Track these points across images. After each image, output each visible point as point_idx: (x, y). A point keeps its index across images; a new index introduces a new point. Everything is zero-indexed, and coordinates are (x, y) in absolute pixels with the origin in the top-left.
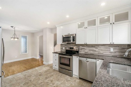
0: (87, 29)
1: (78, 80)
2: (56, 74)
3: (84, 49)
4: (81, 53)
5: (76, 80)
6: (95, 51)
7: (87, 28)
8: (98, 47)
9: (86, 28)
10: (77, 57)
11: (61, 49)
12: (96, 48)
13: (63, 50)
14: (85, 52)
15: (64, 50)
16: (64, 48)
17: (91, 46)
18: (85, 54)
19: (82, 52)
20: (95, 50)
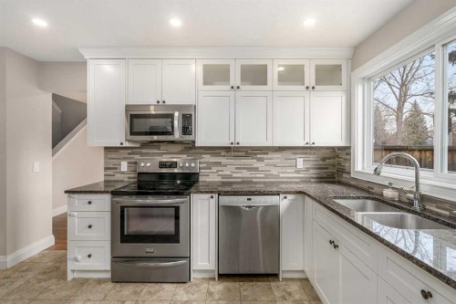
0: (238, 92)
1: (218, 287)
2: (103, 299)
3: (219, 164)
4: (208, 179)
5: (212, 290)
6: (256, 169)
7: (238, 88)
8: (264, 156)
9: (235, 87)
10: (212, 197)
11: (106, 169)
12: (259, 160)
13: (118, 177)
14: (223, 176)
15: (123, 173)
16: (124, 166)
17: (243, 154)
18: (224, 184)
19: (210, 177)
20: (255, 166)
